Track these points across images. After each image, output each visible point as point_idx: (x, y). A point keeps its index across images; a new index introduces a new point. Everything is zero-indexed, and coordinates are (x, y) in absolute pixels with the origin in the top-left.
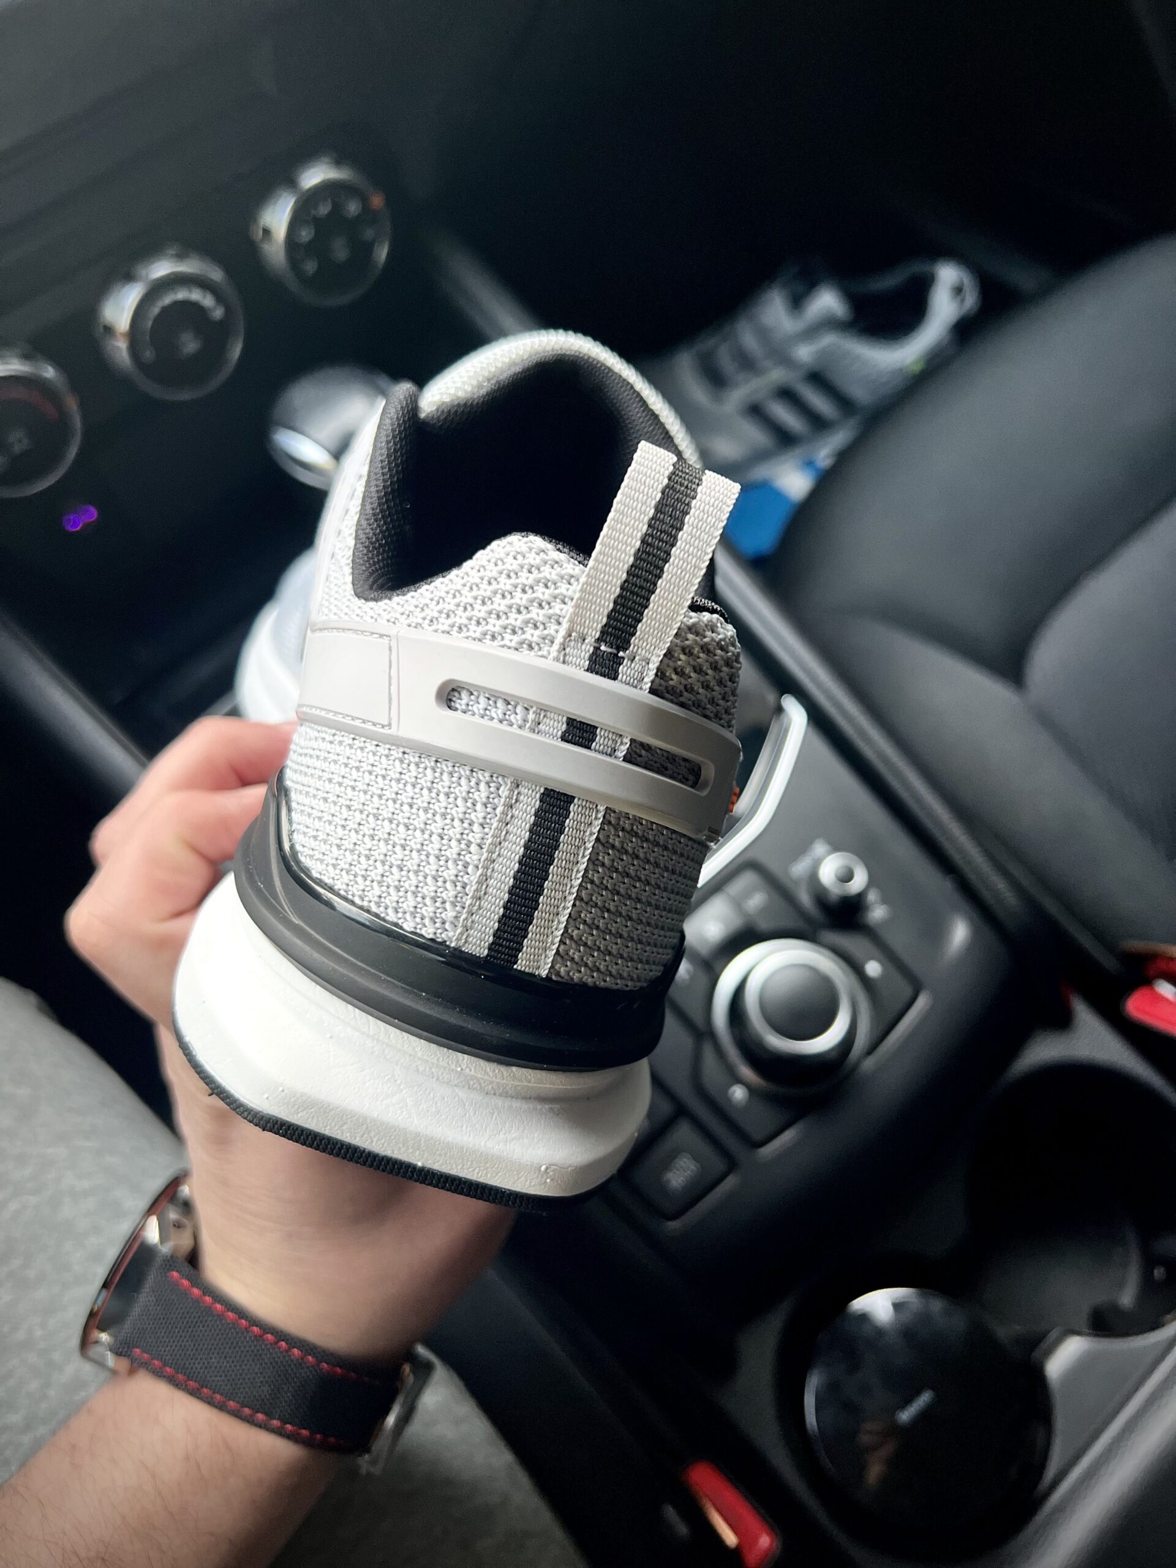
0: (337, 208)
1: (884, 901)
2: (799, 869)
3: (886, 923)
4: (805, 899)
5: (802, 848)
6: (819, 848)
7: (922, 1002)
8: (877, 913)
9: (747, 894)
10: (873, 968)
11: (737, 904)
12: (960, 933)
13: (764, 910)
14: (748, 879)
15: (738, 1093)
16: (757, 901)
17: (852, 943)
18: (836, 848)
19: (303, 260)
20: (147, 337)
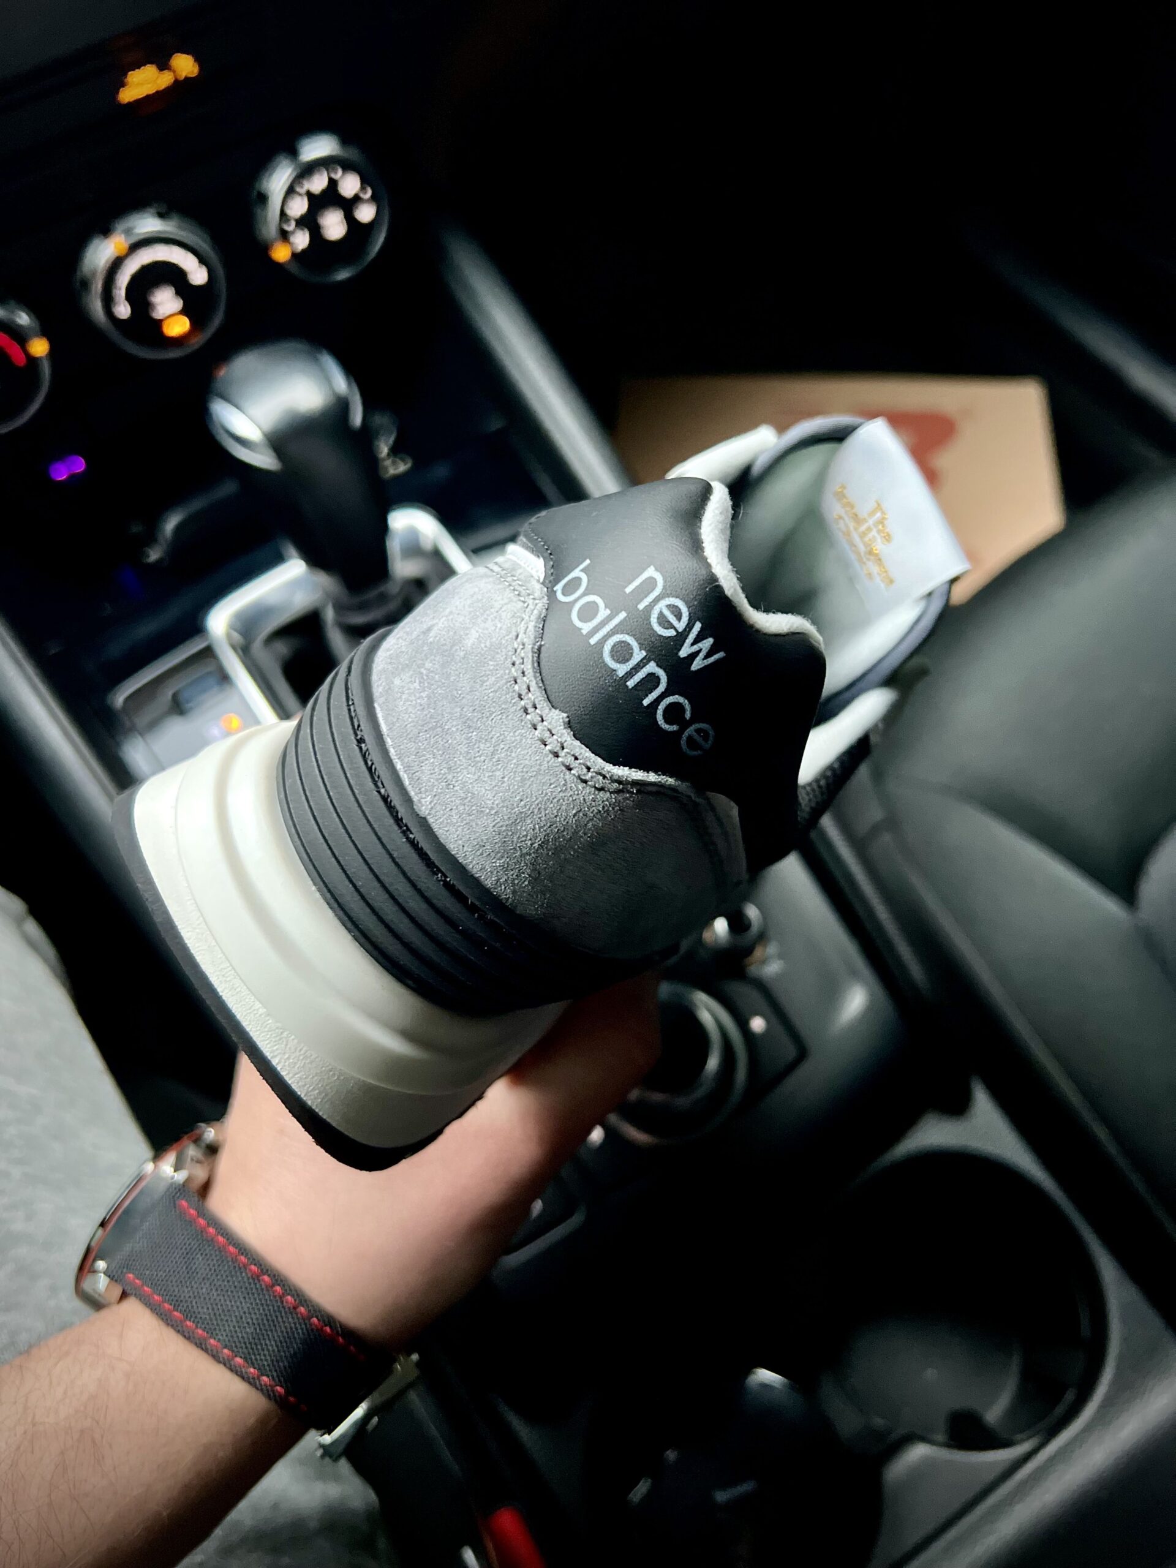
0: (333, 183)
3: (779, 979)
8: (773, 968)
10: (758, 1024)
12: (856, 1000)
19: (293, 232)
20: (123, 293)
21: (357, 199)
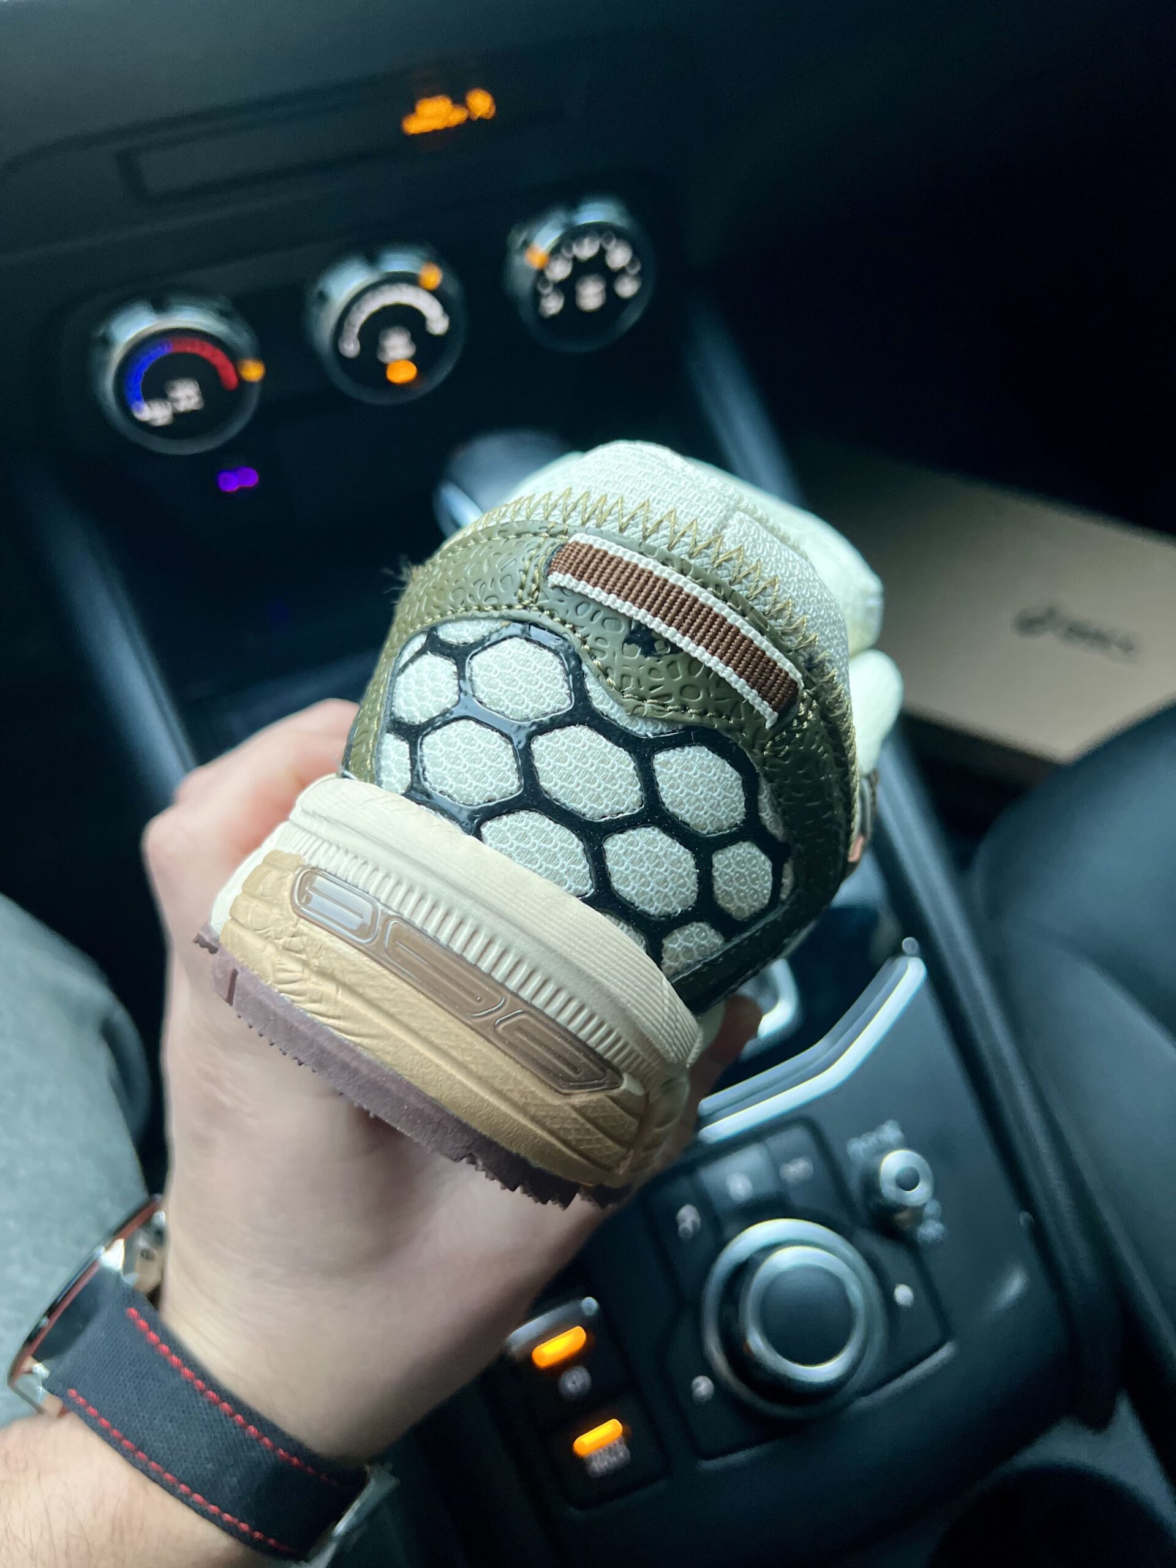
0: (602, 253)
1: (942, 1219)
2: (858, 1147)
3: (935, 1244)
4: (854, 1184)
5: (872, 1125)
6: (890, 1132)
7: (944, 1353)
8: (931, 1230)
9: (790, 1156)
10: (903, 1294)
11: (776, 1163)
12: (1015, 1285)
13: (805, 1184)
14: (797, 1136)
15: (703, 1386)
16: (798, 1169)
17: (887, 1253)
18: (908, 1143)
19: (548, 296)
20: (357, 330)
21: (622, 271)
